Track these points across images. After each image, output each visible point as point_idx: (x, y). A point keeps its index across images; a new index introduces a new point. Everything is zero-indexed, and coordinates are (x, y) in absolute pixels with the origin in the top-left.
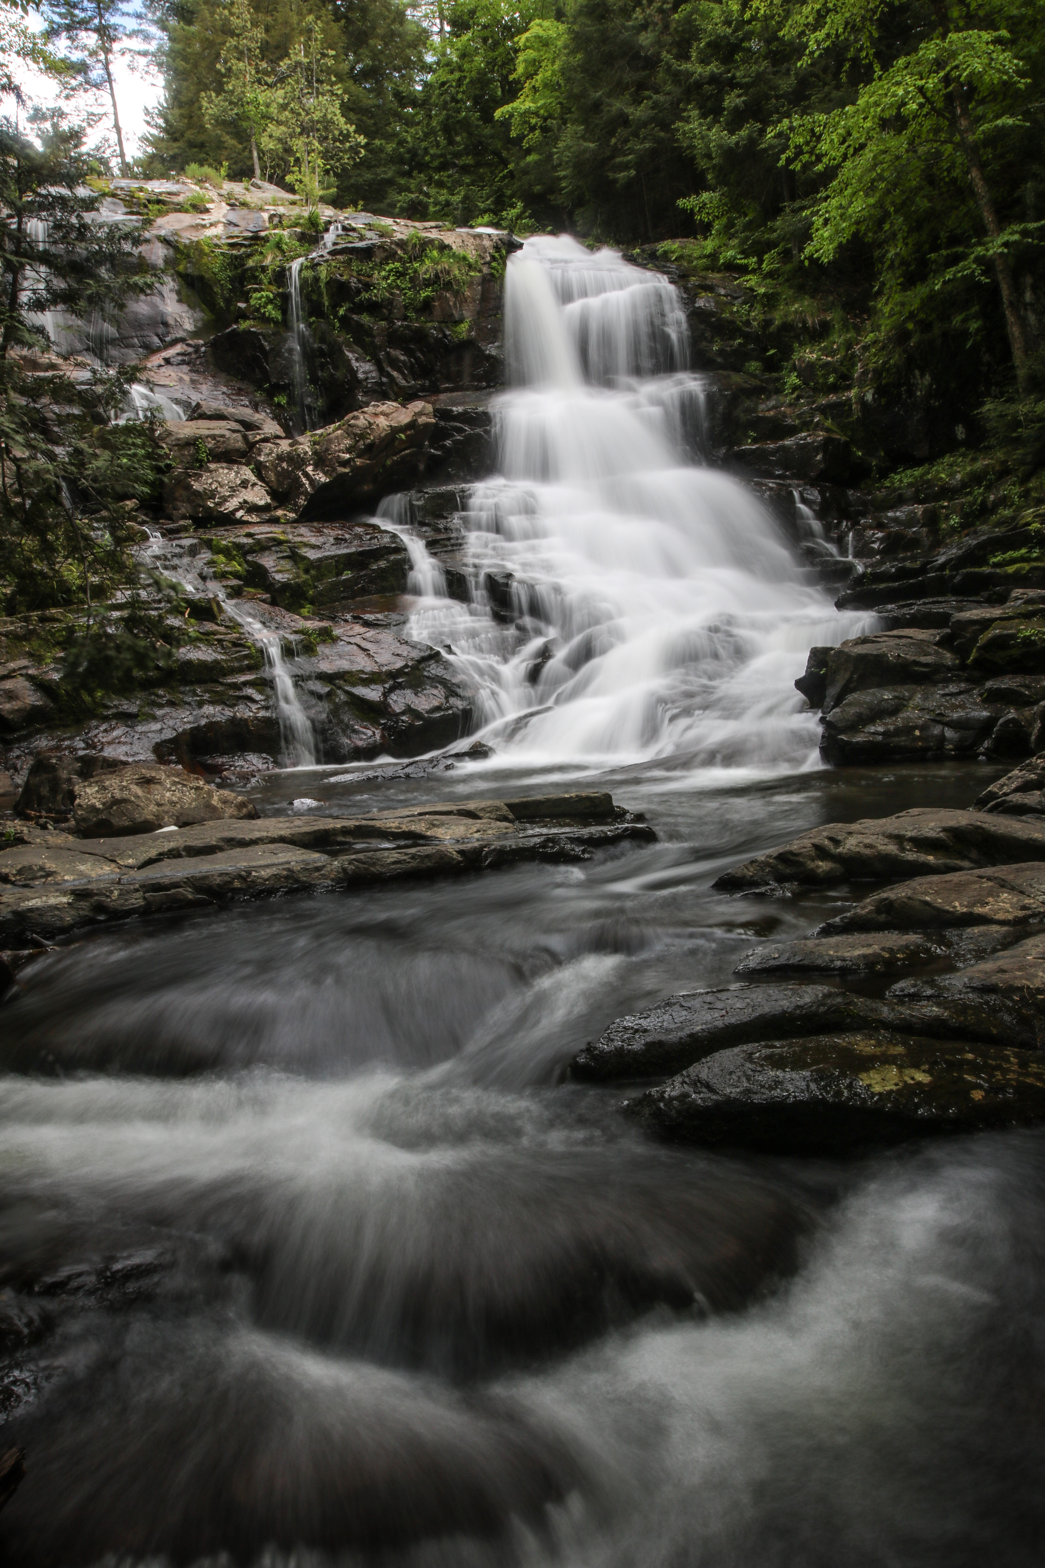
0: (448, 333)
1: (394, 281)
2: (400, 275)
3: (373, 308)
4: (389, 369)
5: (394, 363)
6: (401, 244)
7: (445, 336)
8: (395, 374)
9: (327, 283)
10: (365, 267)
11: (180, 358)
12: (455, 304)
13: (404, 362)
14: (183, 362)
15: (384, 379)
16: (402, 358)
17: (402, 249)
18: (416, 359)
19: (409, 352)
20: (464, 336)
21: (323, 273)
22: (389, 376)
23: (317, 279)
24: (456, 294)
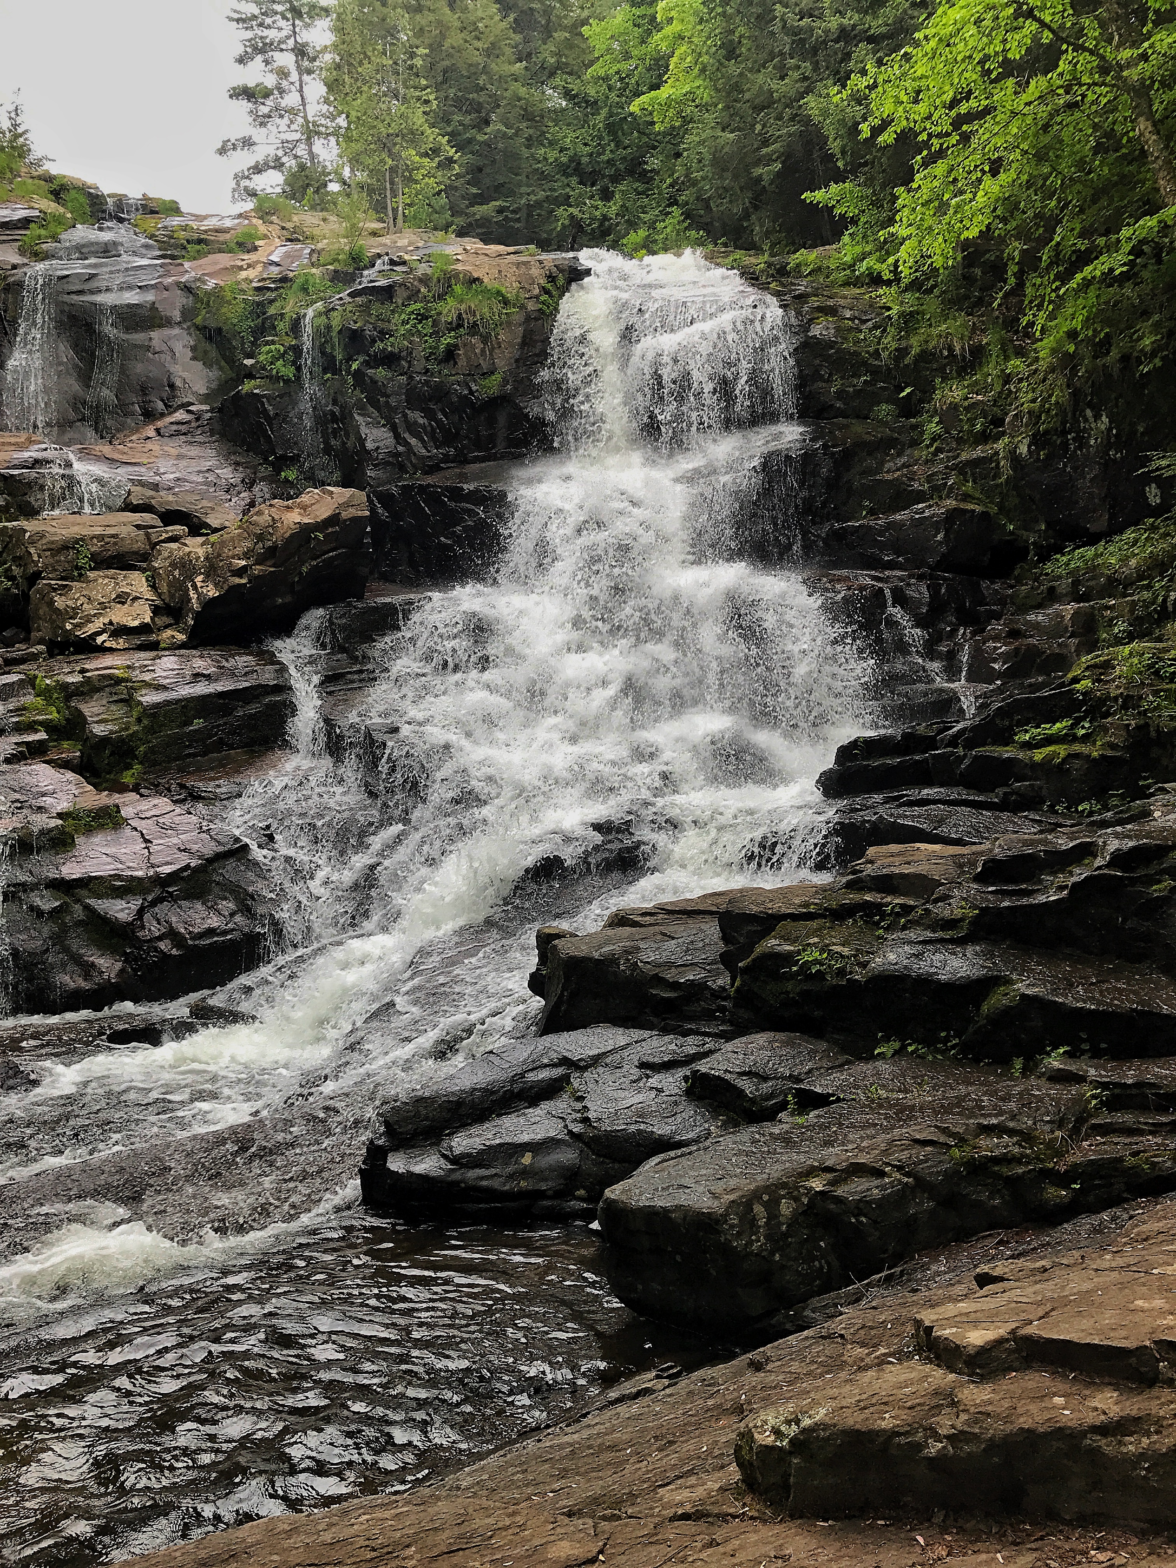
0: (474, 388)
1: (414, 326)
2: (422, 317)
3: (389, 360)
4: (407, 435)
5: (412, 428)
6: (425, 280)
7: (471, 392)
8: (413, 441)
9: (340, 332)
10: (385, 310)
11: (174, 427)
12: (483, 351)
13: (423, 427)
14: (178, 433)
15: (400, 449)
16: (421, 421)
17: (426, 285)
18: (439, 422)
19: (429, 414)
20: (494, 391)
21: (336, 321)
22: (406, 444)
23: (329, 328)
24: (485, 339)
